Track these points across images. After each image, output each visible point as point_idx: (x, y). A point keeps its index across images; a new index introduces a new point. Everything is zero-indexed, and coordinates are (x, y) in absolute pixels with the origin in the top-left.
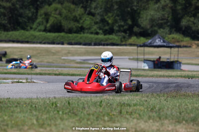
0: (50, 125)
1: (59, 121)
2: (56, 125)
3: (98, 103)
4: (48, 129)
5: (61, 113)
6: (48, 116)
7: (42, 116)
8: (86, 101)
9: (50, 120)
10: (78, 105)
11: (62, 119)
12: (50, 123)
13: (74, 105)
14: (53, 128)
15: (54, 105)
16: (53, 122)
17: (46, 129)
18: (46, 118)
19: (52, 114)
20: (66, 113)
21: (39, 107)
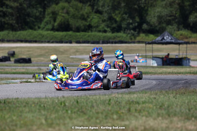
0: (59, 125)
1: (67, 120)
2: (64, 124)
3: (107, 102)
4: (57, 128)
5: (69, 112)
6: (56, 115)
7: (50, 115)
8: (94, 100)
9: (59, 119)
10: (87, 104)
11: (71, 118)
12: (58, 122)
13: (83, 104)
14: (62, 127)
15: (63, 104)
16: (61, 121)
17: (54, 128)
18: (55, 118)
19: (60, 112)
20: (75, 112)
21: (48, 106)
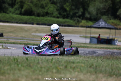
0: (9, 74)
1: (17, 71)
2: (14, 74)
3: (50, 60)
4: (7, 76)
5: (20, 66)
6: (9, 67)
7: (4, 67)
8: (41, 59)
9: (10, 70)
10: (34, 61)
11: (19, 70)
12: (9, 72)
13: (31, 61)
15: (16, 60)
16: (12, 72)
17: (5, 76)
18: (8, 69)
19: (13, 65)
20: (24, 66)
21: (4, 61)
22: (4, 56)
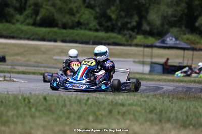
0: (15, 124)
1: (28, 119)
2: (23, 123)
3: (84, 101)
4: (12, 127)
5: (33, 110)
6: (15, 112)
7: (7, 112)
8: (69, 98)
9: (17, 118)
10: (58, 102)
11: (33, 117)
12: (15, 120)
13: (52, 102)
14: (19, 128)
15: (27, 101)
16: (20, 120)
17: (9, 127)
18: (13, 116)
19: (22, 109)
20: (40, 111)
21: (7, 102)
22: (8, 94)
